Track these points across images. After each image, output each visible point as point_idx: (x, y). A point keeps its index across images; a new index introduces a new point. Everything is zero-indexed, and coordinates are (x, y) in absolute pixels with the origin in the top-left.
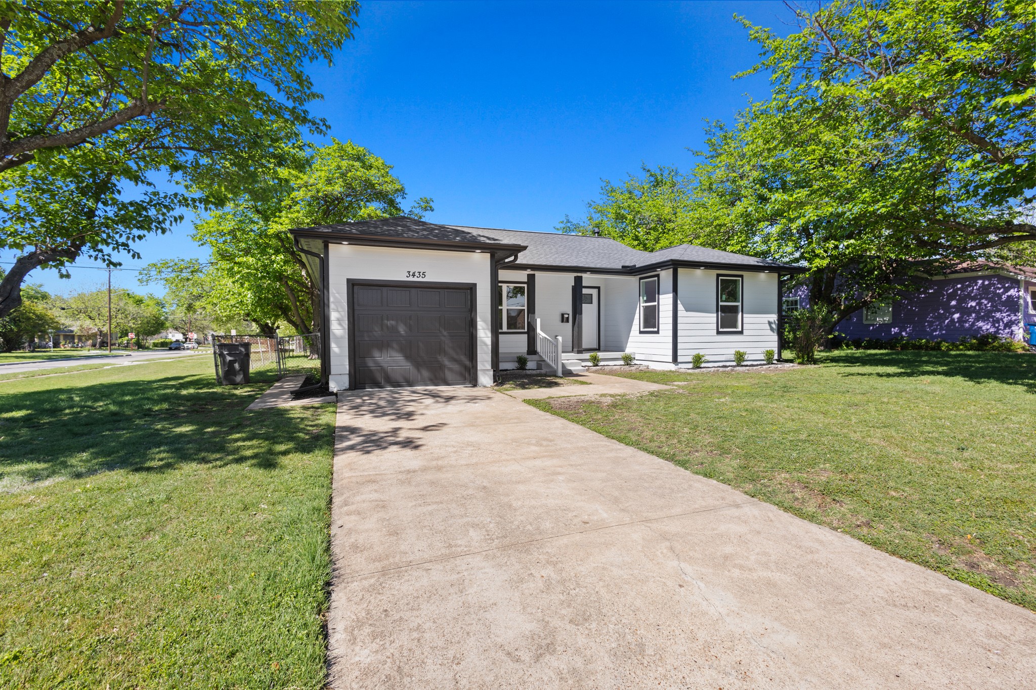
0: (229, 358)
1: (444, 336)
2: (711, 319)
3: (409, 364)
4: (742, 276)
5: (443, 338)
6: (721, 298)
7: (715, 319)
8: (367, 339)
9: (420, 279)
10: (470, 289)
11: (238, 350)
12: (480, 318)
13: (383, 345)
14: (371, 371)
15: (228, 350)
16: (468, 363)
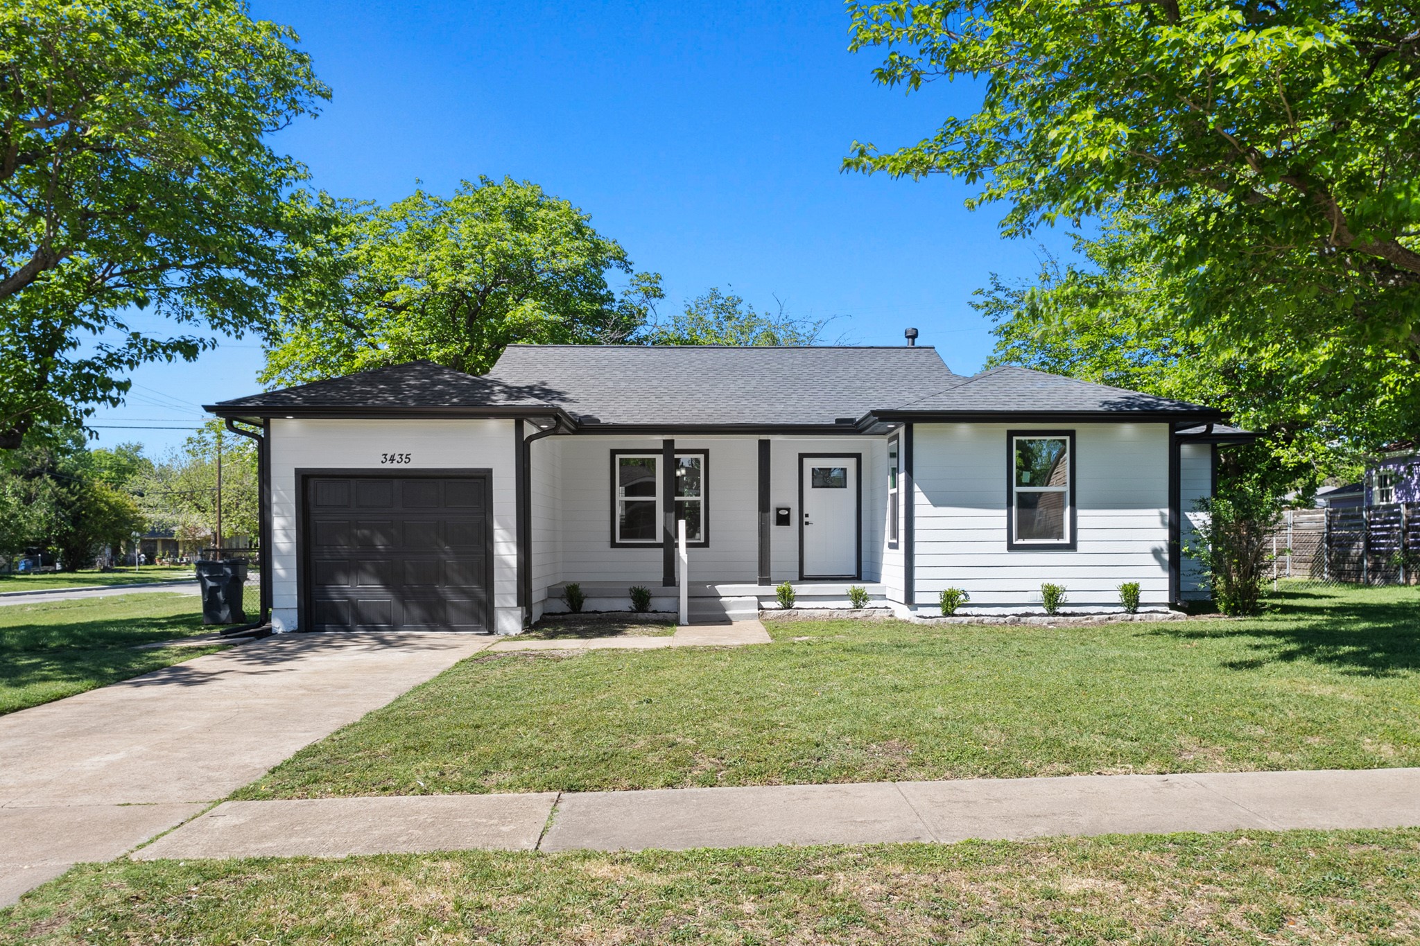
0: (210, 584)
1: (446, 553)
2: (996, 521)
3: (390, 596)
4: (1072, 434)
5: (443, 556)
6: (1019, 476)
7: (1005, 520)
8: (328, 557)
9: (403, 466)
10: (480, 480)
11: (222, 571)
12: (500, 523)
13: (352, 567)
14: (334, 605)
15: (209, 572)
16: (483, 596)
